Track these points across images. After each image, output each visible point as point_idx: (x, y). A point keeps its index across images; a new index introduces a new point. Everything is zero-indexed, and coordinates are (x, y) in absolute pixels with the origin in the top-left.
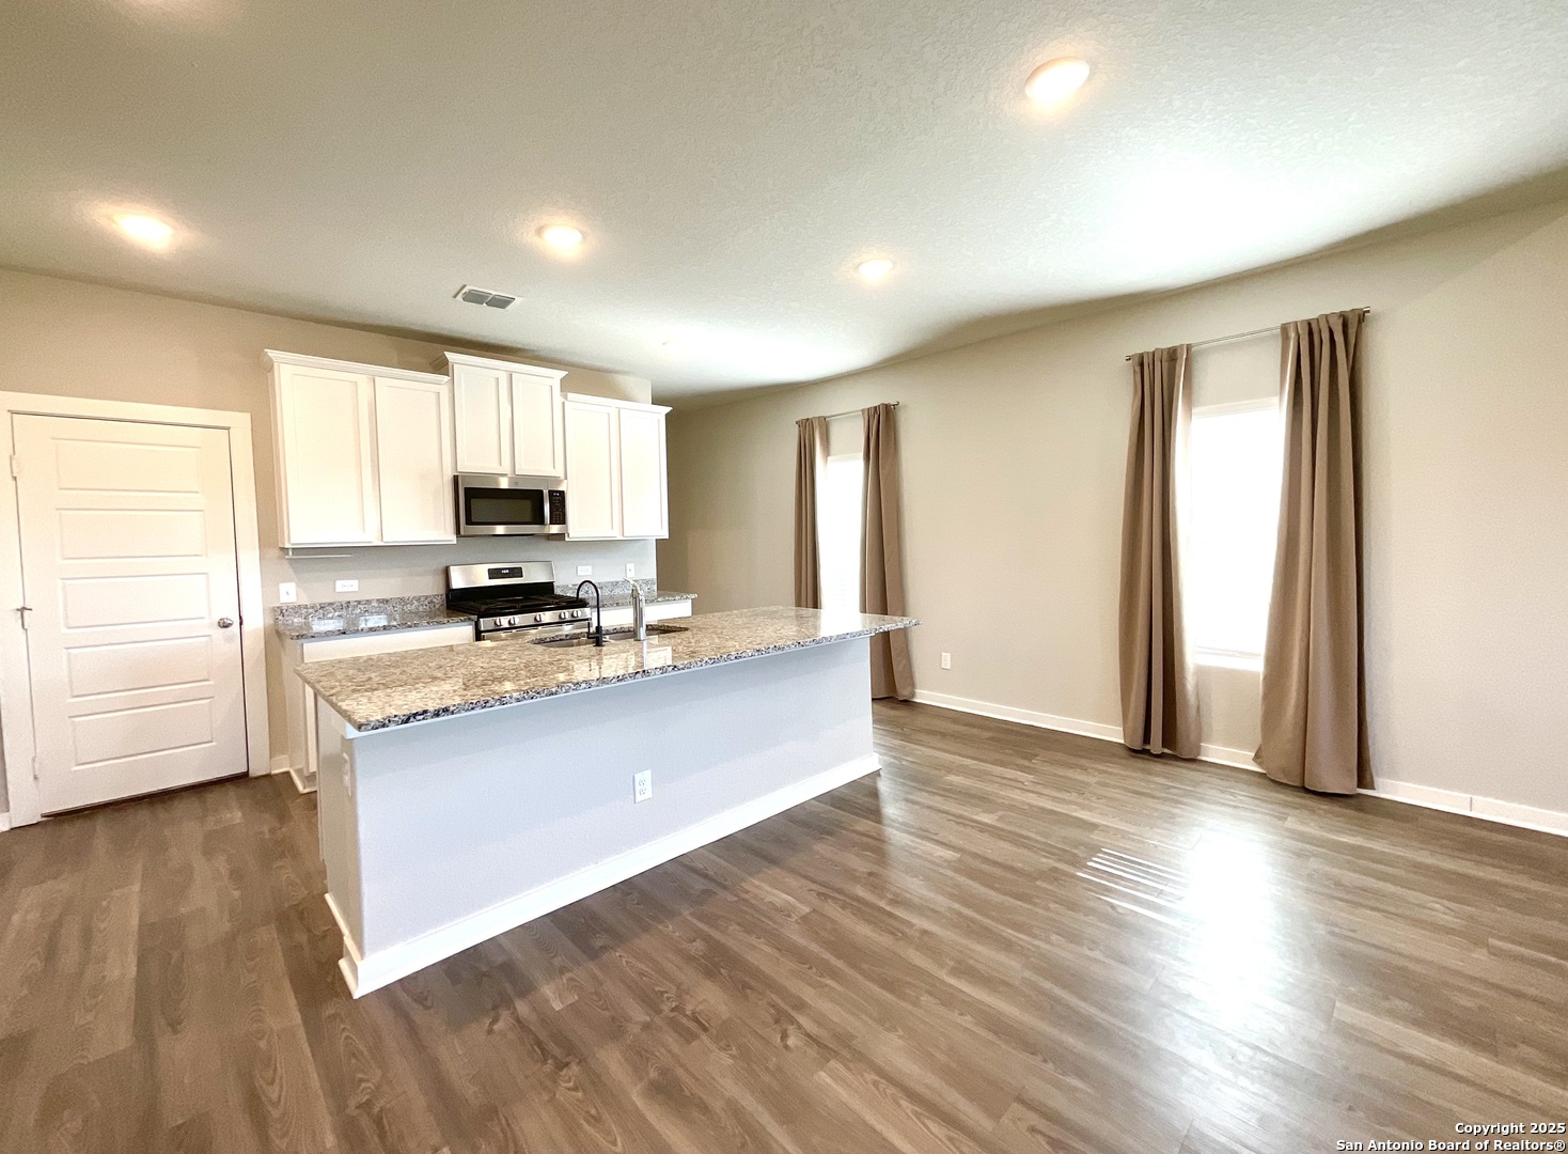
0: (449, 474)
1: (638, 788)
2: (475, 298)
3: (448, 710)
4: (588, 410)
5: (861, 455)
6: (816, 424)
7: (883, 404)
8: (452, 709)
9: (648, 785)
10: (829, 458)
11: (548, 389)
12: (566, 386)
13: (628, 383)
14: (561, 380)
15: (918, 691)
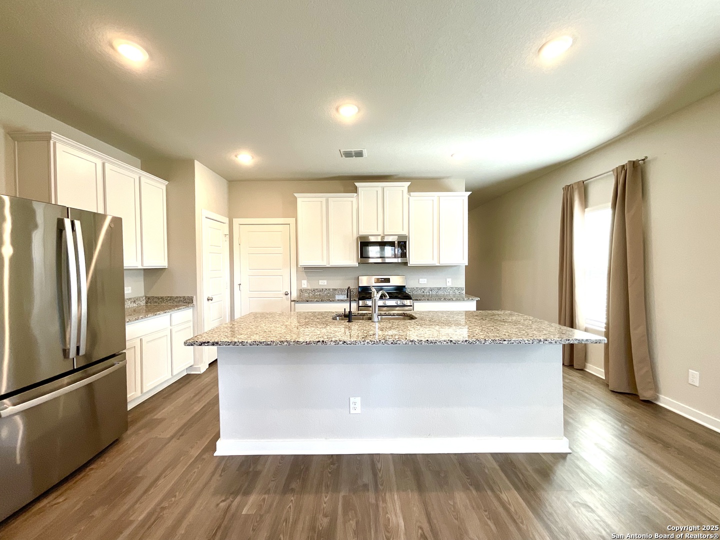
0: (355, 236)
1: (352, 406)
2: (348, 155)
3: (218, 343)
4: (424, 200)
5: (610, 204)
6: (575, 187)
7: (630, 162)
8: (220, 343)
9: (358, 405)
10: (586, 209)
11: (401, 192)
12: (410, 189)
13: (451, 183)
14: (408, 187)
15: (662, 396)
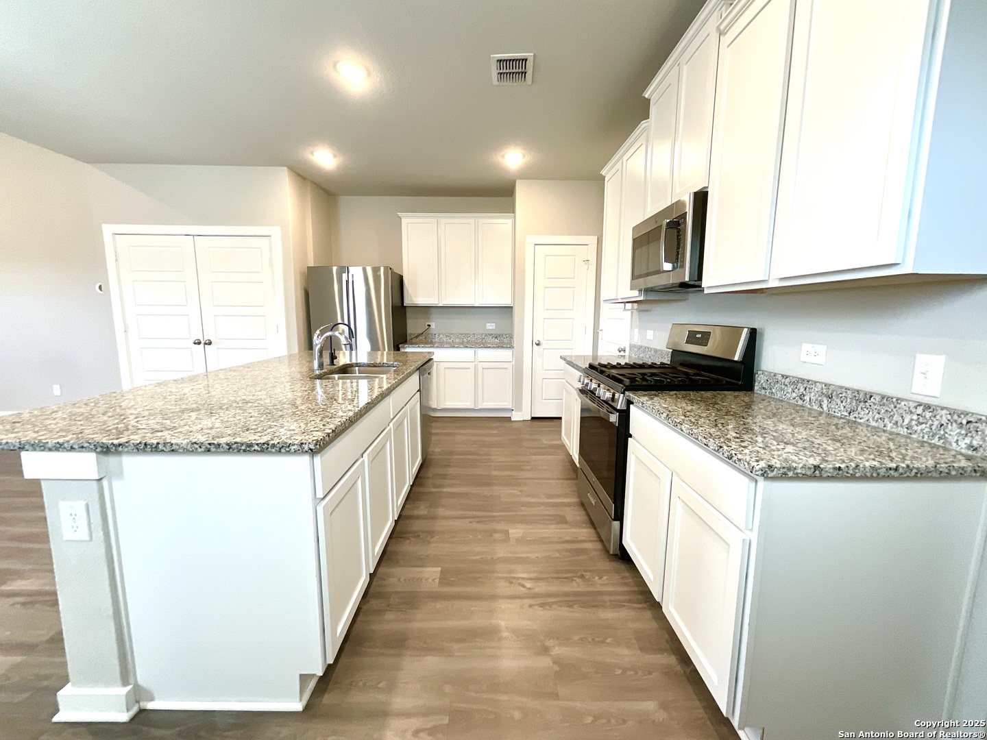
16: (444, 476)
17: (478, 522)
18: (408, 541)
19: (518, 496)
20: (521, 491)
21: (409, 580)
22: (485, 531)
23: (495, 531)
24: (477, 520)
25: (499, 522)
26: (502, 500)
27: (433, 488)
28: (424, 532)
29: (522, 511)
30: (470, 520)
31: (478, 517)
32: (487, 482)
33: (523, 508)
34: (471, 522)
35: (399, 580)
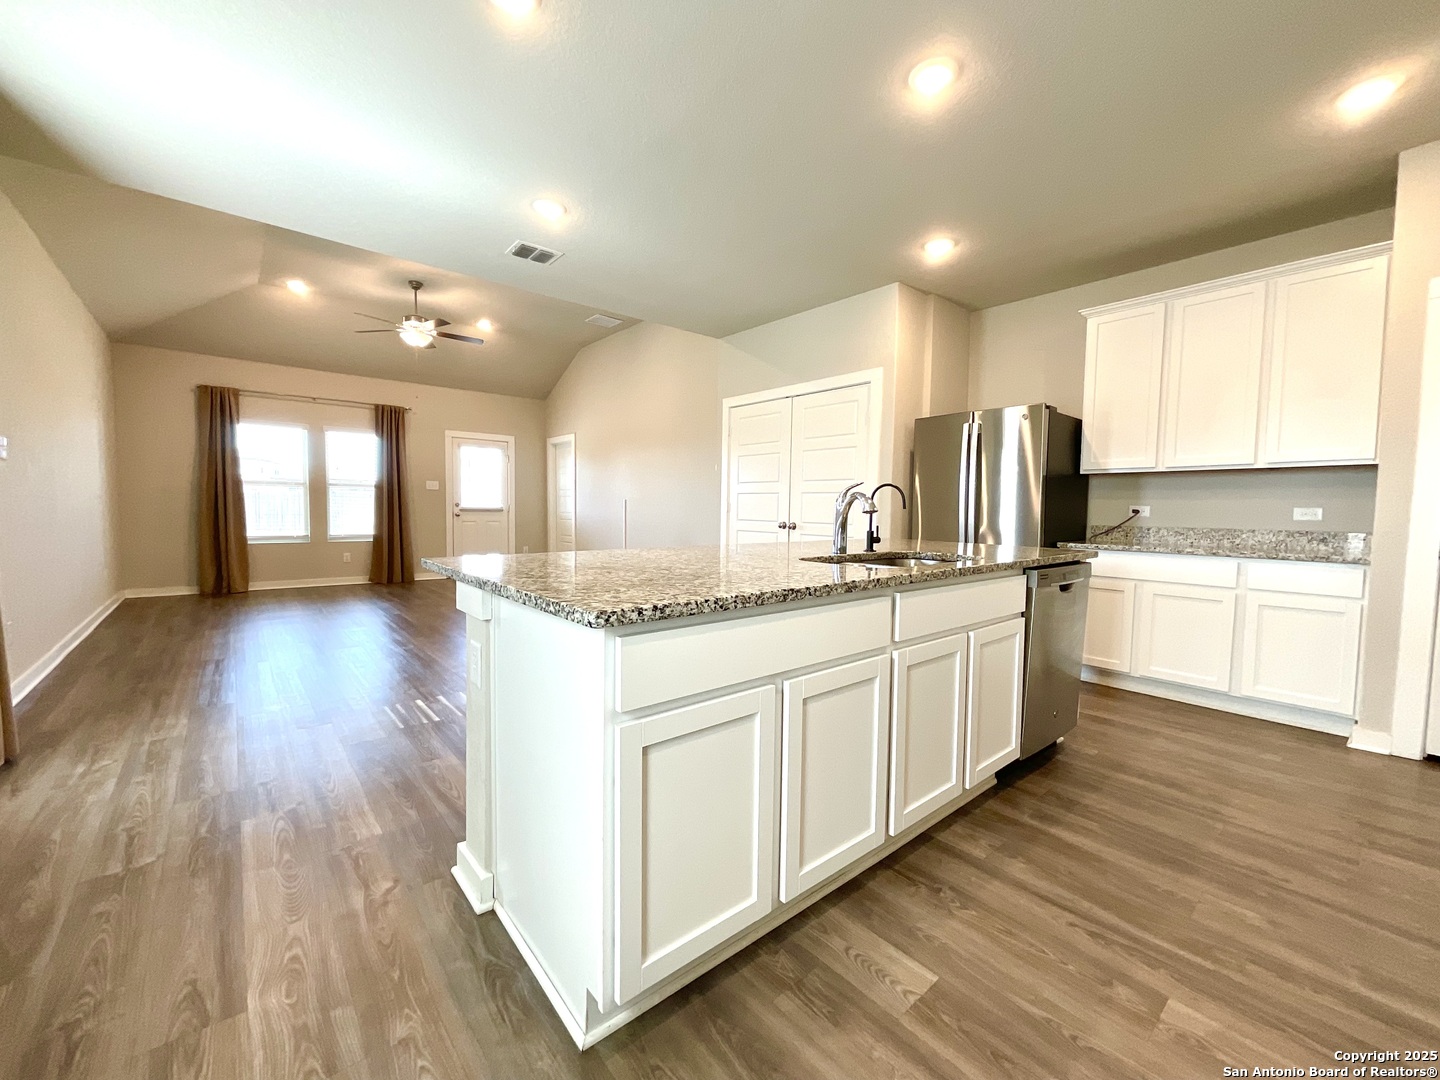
16: (1070, 805)
17: (1092, 934)
18: (913, 889)
19: (1257, 930)
20: (1272, 922)
21: (863, 961)
22: (1096, 963)
23: (1127, 980)
24: (1094, 928)
25: (1154, 964)
26: (1195, 916)
27: (1032, 816)
28: (952, 888)
29: (1242, 971)
30: (1071, 918)
31: (1098, 922)
32: (1179, 858)
33: (1251, 967)
34: (1072, 925)
35: (847, 950)
